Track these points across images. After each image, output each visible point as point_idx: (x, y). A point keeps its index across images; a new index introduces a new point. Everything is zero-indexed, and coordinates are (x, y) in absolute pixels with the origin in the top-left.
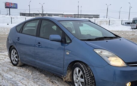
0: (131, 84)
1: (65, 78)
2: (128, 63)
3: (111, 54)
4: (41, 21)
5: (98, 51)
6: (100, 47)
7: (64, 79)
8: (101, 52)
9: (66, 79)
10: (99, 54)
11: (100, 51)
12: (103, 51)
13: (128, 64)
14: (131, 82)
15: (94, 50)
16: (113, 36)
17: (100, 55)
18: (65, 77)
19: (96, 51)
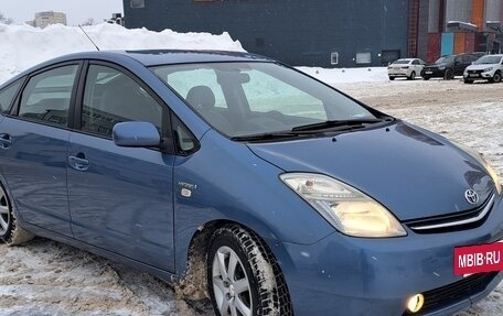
0: (425, 301)
1: (183, 287)
2: (409, 223)
3: (347, 191)
4: (85, 67)
5: (295, 182)
6: (304, 164)
7: (179, 291)
8: (308, 184)
9: (188, 290)
10: (300, 192)
11: (304, 182)
12: (315, 178)
13: (409, 226)
14: (425, 294)
15: (283, 177)
16: (363, 114)
17: (306, 197)
18: (182, 283)
19: (289, 182)
